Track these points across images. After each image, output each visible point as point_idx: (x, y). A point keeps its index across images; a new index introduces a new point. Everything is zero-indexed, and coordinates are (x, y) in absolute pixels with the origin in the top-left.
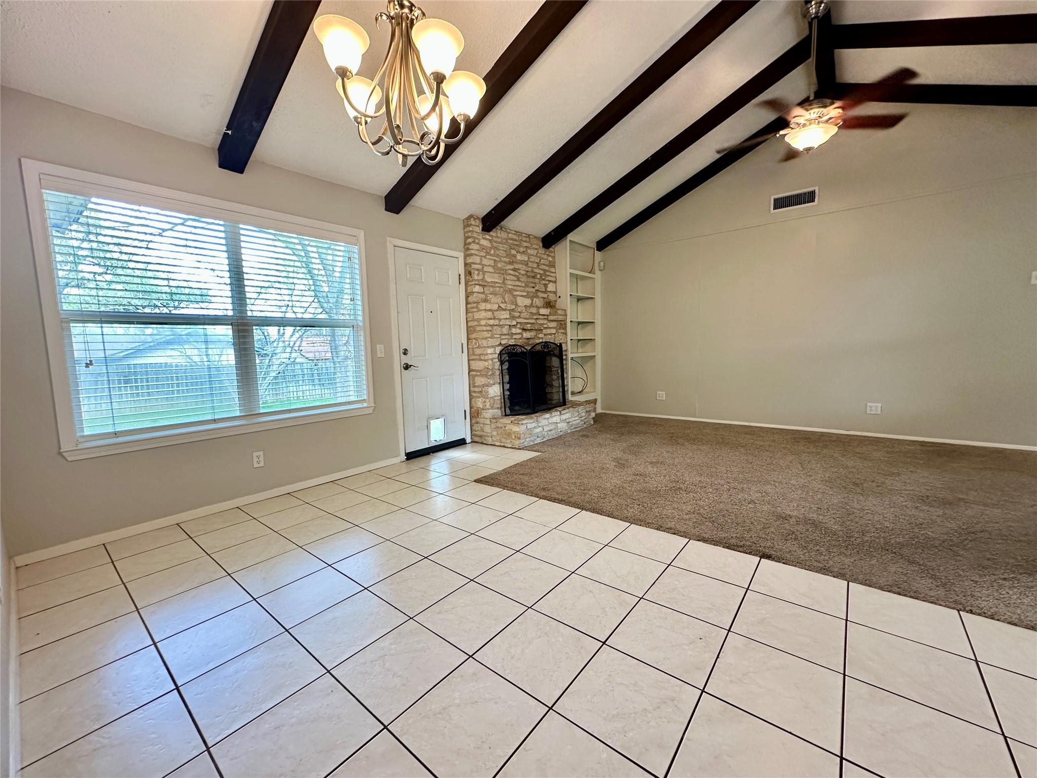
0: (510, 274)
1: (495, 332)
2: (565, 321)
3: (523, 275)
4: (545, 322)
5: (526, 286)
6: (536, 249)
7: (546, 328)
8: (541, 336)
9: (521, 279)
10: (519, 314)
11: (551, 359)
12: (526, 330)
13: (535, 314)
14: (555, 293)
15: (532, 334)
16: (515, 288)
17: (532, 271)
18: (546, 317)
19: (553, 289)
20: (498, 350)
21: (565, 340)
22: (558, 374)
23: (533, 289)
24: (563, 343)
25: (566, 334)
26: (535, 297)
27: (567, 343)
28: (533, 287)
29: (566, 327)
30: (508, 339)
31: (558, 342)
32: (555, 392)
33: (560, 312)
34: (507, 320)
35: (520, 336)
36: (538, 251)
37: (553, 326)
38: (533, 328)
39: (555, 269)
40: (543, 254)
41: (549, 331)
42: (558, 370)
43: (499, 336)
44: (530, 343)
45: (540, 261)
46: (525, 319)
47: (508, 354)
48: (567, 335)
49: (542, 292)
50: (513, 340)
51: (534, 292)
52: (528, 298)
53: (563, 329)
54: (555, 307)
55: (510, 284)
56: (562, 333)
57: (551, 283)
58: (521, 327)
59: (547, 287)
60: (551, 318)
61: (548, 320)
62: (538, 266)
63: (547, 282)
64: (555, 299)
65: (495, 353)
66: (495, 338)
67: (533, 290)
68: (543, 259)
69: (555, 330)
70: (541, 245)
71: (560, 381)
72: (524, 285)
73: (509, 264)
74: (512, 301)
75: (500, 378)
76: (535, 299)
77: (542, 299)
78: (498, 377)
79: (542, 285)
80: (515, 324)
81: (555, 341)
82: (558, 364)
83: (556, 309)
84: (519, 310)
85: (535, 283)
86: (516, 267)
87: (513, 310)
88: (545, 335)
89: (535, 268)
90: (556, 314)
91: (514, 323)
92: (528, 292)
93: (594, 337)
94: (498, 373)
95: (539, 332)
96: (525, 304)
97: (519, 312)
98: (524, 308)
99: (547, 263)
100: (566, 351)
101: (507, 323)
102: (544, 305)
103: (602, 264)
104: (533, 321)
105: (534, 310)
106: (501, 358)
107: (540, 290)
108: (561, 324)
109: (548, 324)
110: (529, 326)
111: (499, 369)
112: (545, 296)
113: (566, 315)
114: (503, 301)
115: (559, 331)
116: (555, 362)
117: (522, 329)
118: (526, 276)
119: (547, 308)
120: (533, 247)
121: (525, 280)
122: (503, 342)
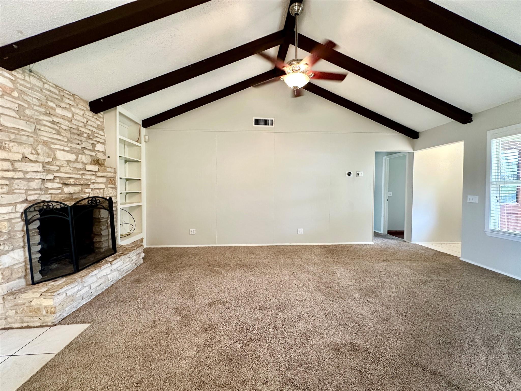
0: (45, 125)
1: (16, 187)
2: (115, 177)
3: (65, 130)
4: (93, 177)
5: (69, 141)
6: (82, 110)
7: (93, 183)
8: (87, 190)
9: (62, 134)
10: (58, 168)
11: (99, 211)
12: (68, 184)
13: (81, 170)
14: (104, 153)
15: (77, 189)
16: (53, 141)
17: (78, 130)
18: (94, 173)
19: (102, 150)
20: (21, 208)
21: (115, 193)
22: (108, 224)
23: (78, 145)
24: (113, 196)
25: (115, 188)
26: (81, 154)
27: (116, 196)
28: (79, 144)
29: (115, 183)
30: (39, 194)
31: (107, 195)
32: (104, 241)
33: (109, 170)
34: (39, 174)
35: (59, 191)
36: (85, 113)
37: (102, 182)
38: (77, 183)
39: (104, 133)
40: (90, 116)
41: (97, 186)
42: (107, 221)
43: (24, 191)
44: (74, 197)
45: (87, 122)
46: (66, 173)
47: (40, 211)
48: (116, 190)
49: (89, 150)
50: (48, 196)
51: (79, 149)
52: (72, 153)
53: (113, 184)
54: (103, 165)
55: (45, 135)
56: (111, 188)
57: (99, 143)
58: (61, 182)
59: (95, 147)
60: (99, 174)
61: (96, 176)
62: (85, 126)
63: (95, 143)
64: (104, 158)
65: (16, 212)
66: (15, 193)
67: (79, 147)
68: (91, 121)
69: (104, 185)
70: (89, 108)
71: (110, 230)
72: (66, 140)
73: (45, 115)
74: (48, 153)
75: (24, 241)
76: (80, 156)
77: (90, 157)
78: (21, 240)
79: (89, 144)
80: (52, 177)
81: (104, 195)
82: (108, 215)
83: (105, 166)
84: (59, 164)
85: (81, 141)
86: (54, 120)
87: (48, 163)
88: (92, 189)
89: (81, 127)
90: (105, 171)
91: (50, 176)
92: (71, 148)
93: (141, 191)
94: (20, 235)
95: (85, 187)
96: (67, 159)
97: (58, 166)
98: (65, 162)
99: (95, 125)
100: (116, 203)
101: (39, 177)
102: (91, 162)
103: (147, 137)
104: (79, 176)
105: (80, 166)
106: (26, 216)
107: (86, 148)
108: (110, 180)
109: (96, 179)
110: (72, 181)
111: (23, 231)
112: (94, 154)
113: (115, 173)
114: (33, 152)
115: (109, 186)
116: (104, 214)
117: (62, 183)
118: (69, 132)
119: (95, 165)
120: (78, 106)
121: (68, 136)
122: (31, 198)
